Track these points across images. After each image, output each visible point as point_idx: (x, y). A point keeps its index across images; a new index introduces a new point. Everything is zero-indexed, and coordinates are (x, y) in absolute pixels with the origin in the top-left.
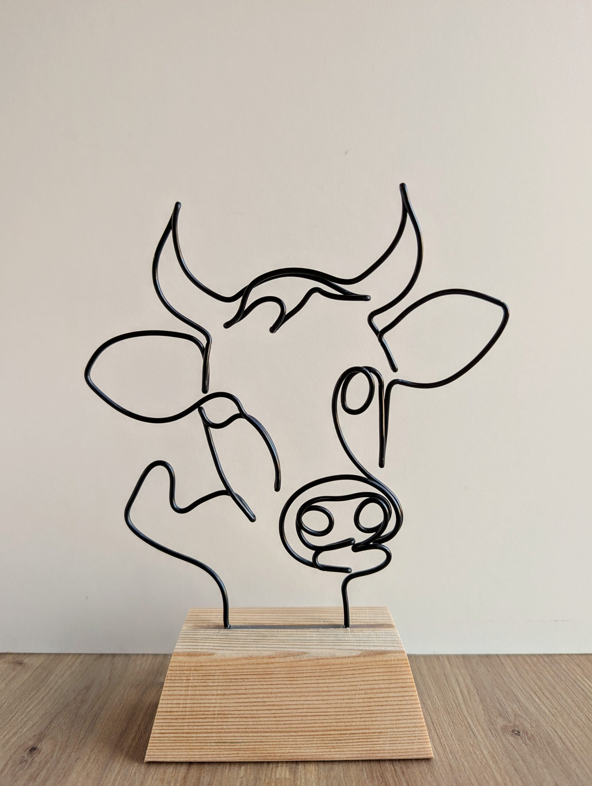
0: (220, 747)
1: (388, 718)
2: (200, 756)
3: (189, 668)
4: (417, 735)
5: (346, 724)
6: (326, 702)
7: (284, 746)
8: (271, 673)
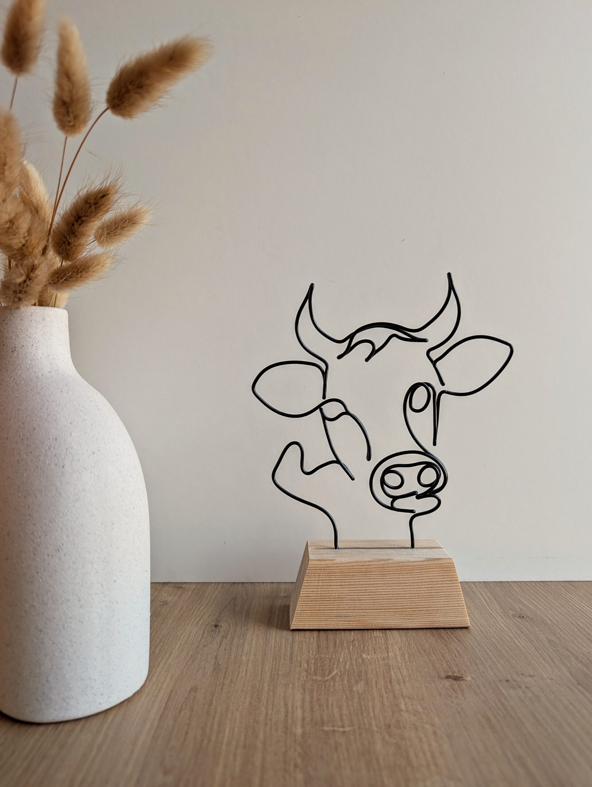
0: (338, 619)
1: (442, 601)
2: (325, 625)
3: (320, 568)
4: (460, 611)
5: (417, 604)
6: (404, 590)
7: (378, 618)
8: (370, 571)
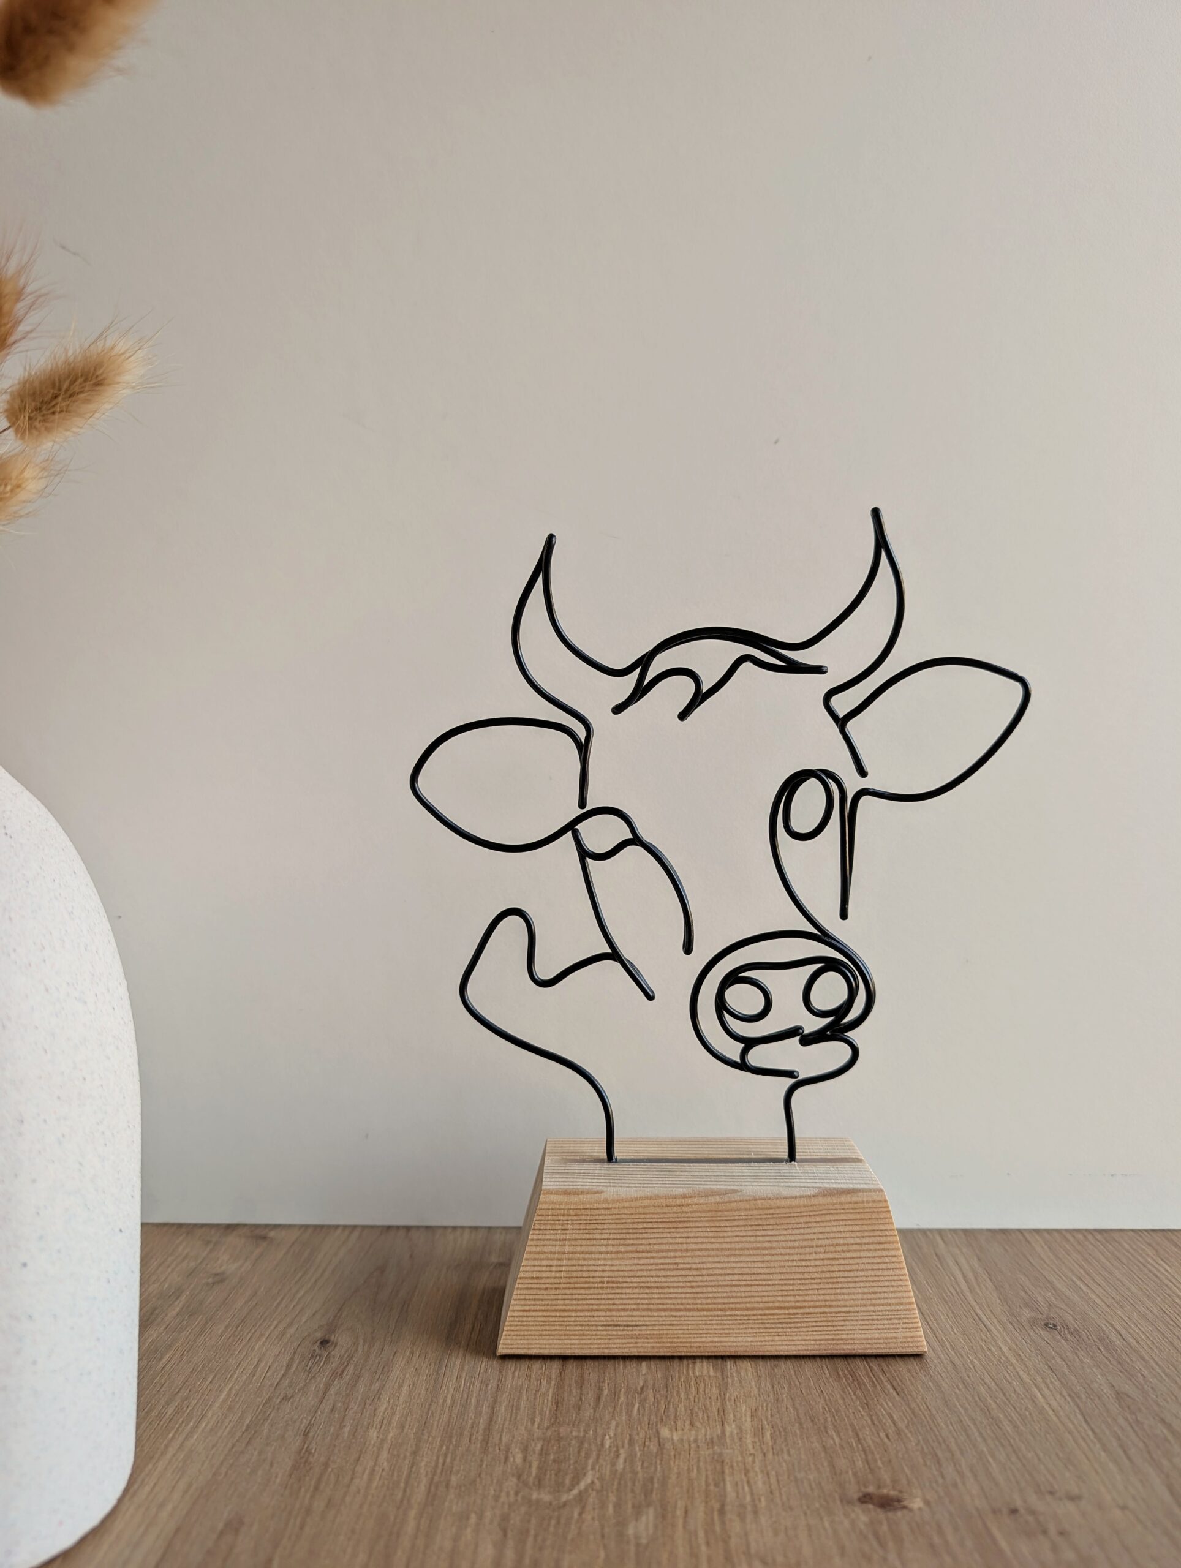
0: (610, 1333)
1: (860, 1290)
2: (581, 1346)
3: (566, 1212)
4: (902, 1316)
5: (798, 1298)
6: (768, 1265)
7: (705, 1331)
8: (686, 1219)
